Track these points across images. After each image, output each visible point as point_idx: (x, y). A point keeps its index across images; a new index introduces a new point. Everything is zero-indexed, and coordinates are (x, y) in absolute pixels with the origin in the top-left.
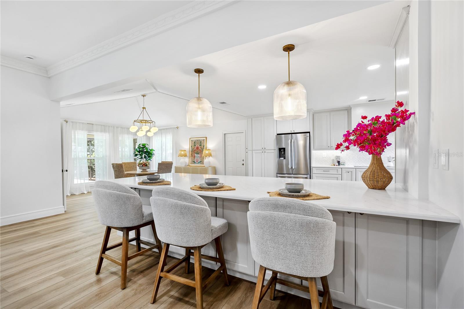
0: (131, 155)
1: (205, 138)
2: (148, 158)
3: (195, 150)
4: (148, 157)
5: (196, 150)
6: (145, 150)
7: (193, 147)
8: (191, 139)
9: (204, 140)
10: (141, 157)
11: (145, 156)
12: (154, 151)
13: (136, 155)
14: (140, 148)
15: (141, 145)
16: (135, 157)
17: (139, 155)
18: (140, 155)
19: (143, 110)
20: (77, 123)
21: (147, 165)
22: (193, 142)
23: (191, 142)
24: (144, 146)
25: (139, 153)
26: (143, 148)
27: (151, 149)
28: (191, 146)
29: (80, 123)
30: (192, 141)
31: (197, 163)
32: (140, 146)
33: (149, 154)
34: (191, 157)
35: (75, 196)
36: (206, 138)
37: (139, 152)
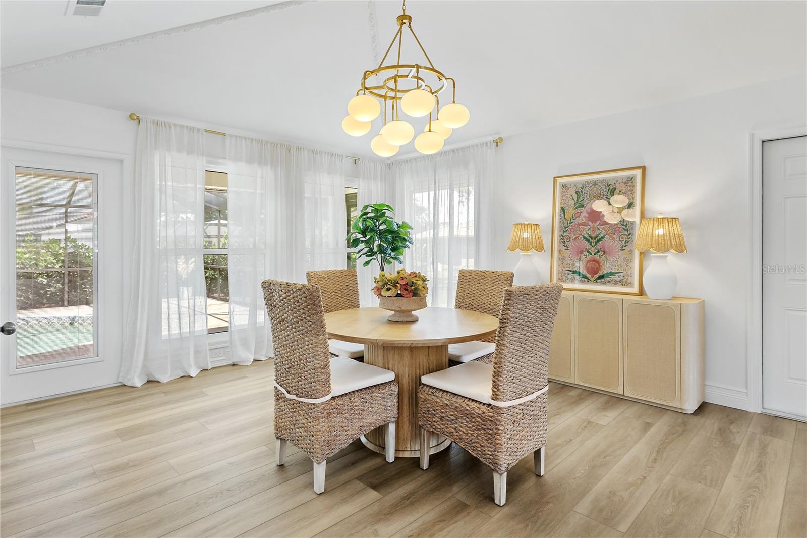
0: (338, 244)
1: (638, 172)
2: (393, 254)
3: (579, 224)
4: (393, 250)
5: (584, 224)
6: (382, 227)
7: (570, 212)
8: (559, 180)
9: (632, 179)
10: (367, 249)
11: (379, 245)
12: (412, 228)
13: (355, 243)
14: (368, 218)
15: (369, 210)
16: (352, 250)
17: (362, 242)
18: (366, 242)
19: (400, 30)
20: (170, 127)
21: (416, 289)
22: (572, 191)
23: (562, 192)
24: (379, 213)
25: (365, 236)
26: (376, 218)
27: (401, 223)
28: (563, 209)
29: (182, 127)
30: (564, 186)
31: (593, 279)
32: (367, 213)
33: (394, 239)
34: (560, 251)
35: (157, 384)
36: (644, 168)
37: (364, 232)
